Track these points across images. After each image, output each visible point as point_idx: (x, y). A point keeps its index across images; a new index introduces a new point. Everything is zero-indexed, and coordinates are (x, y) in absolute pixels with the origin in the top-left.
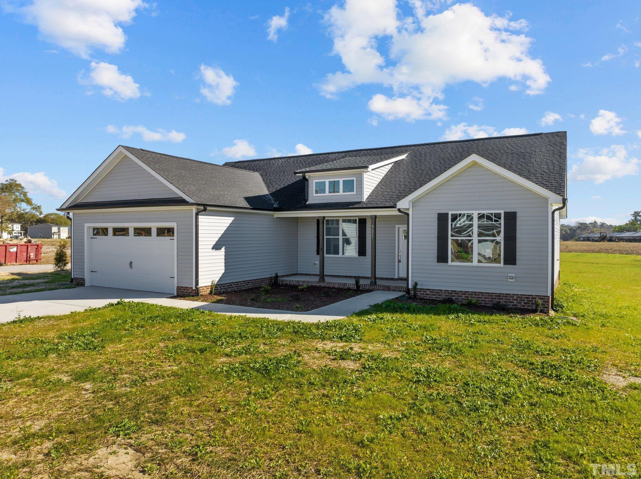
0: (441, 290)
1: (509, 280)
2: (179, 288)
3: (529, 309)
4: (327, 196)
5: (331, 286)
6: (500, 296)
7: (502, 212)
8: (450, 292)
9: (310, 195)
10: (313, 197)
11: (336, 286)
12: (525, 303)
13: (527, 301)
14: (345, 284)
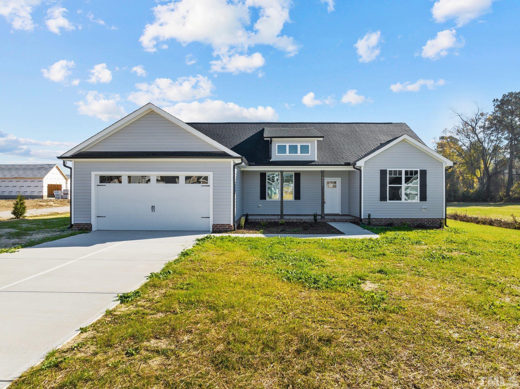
0: (382, 219)
1: (423, 210)
2: (214, 226)
3: (433, 227)
4: (287, 156)
5: (291, 221)
6: (417, 220)
7: (419, 170)
8: (388, 219)
9: (273, 155)
10: (276, 155)
11: (295, 221)
12: (431, 223)
13: (432, 222)
14: (301, 220)
